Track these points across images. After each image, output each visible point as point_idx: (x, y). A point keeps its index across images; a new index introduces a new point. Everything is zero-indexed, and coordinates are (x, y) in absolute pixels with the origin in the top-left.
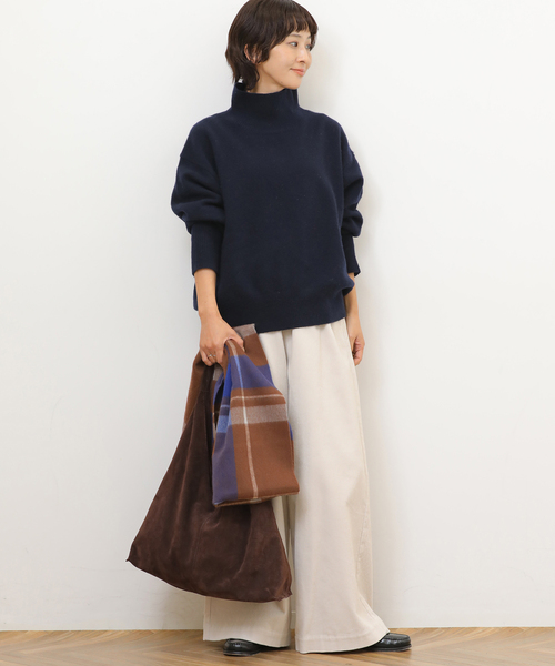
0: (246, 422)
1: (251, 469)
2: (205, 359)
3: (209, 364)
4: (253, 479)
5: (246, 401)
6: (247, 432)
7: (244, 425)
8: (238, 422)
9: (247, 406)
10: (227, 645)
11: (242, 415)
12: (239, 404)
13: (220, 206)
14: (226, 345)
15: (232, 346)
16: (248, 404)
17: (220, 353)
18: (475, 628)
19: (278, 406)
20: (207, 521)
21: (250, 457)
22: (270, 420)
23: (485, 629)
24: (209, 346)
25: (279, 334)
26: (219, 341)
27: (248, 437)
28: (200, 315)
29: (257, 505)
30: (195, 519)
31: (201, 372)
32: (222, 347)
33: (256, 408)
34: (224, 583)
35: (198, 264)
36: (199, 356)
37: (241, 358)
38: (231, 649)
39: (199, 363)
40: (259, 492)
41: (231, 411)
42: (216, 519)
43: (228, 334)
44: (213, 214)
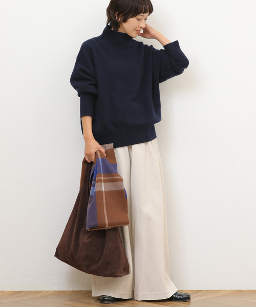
0: (103, 190)
1: (105, 213)
2: (87, 159)
3: (89, 162)
4: (106, 217)
5: (104, 180)
6: (104, 195)
7: (102, 191)
8: (99, 190)
9: (104, 182)
10: (101, 298)
11: (101, 186)
12: (100, 181)
13: (96, 85)
14: (96, 153)
15: (99, 153)
16: (105, 181)
17: (93, 157)
18: (221, 290)
19: (119, 182)
20: (86, 237)
21: (105, 207)
22: (116, 189)
23: (226, 291)
24: (88, 153)
25: (126, 148)
26: (93, 151)
27: (104, 197)
28: (85, 138)
29: (109, 230)
30: (81, 236)
31: (86, 166)
32: (94, 154)
33: (109, 183)
34: (94, 267)
35: (83, 113)
36: (85, 158)
37: (102, 159)
38: (103, 300)
39: (85, 162)
40: (108, 224)
41: (96, 184)
42: (90, 237)
43: (97, 148)
44: (92, 89)
